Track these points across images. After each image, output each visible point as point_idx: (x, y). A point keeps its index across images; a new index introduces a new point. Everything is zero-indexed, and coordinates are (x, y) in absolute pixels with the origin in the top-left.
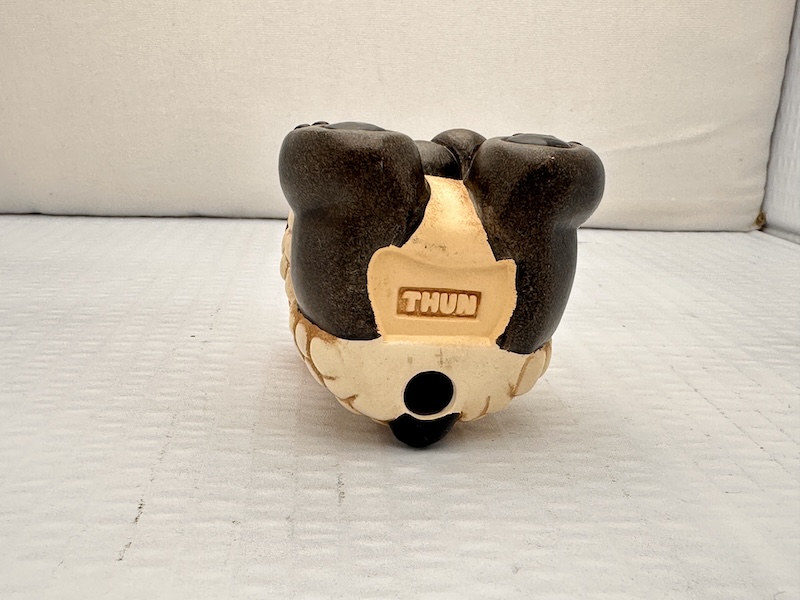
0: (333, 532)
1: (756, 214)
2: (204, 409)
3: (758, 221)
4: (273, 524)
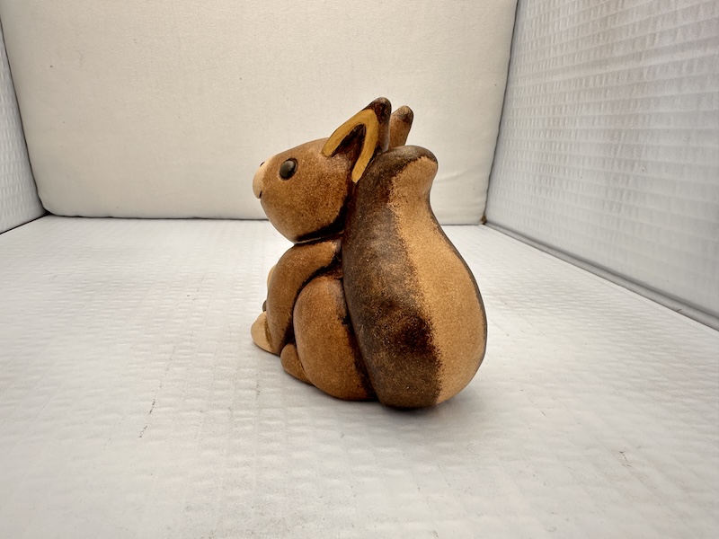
0: (252, 416)
1: (481, 217)
2: (191, 341)
3: (482, 220)
4: (220, 412)
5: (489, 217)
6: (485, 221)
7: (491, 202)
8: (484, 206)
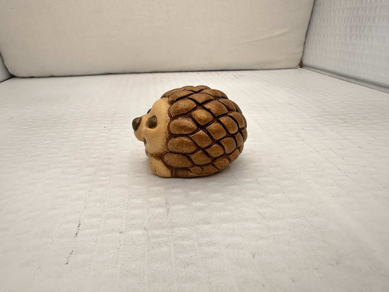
0: (166, 236)
1: (299, 62)
2: (109, 164)
5: (305, 62)
6: (301, 65)
7: (307, 51)
8: (302, 54)
